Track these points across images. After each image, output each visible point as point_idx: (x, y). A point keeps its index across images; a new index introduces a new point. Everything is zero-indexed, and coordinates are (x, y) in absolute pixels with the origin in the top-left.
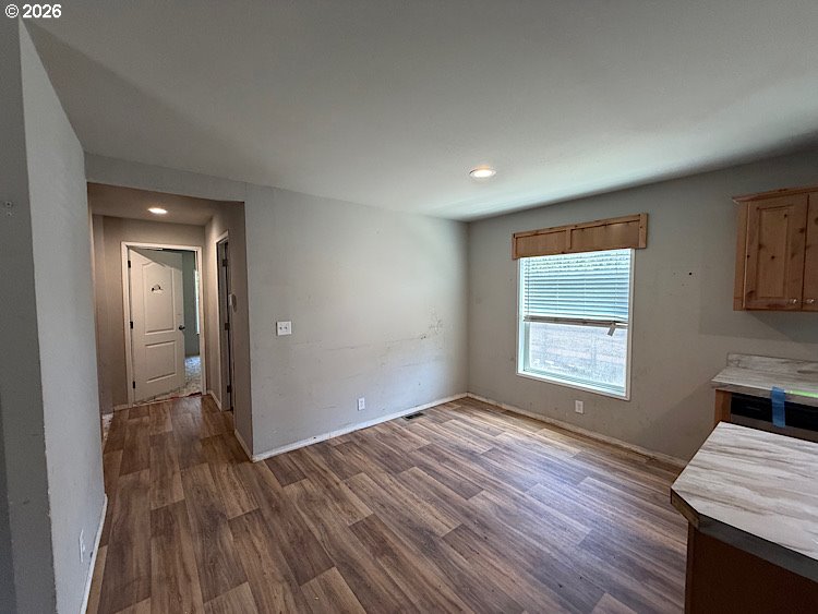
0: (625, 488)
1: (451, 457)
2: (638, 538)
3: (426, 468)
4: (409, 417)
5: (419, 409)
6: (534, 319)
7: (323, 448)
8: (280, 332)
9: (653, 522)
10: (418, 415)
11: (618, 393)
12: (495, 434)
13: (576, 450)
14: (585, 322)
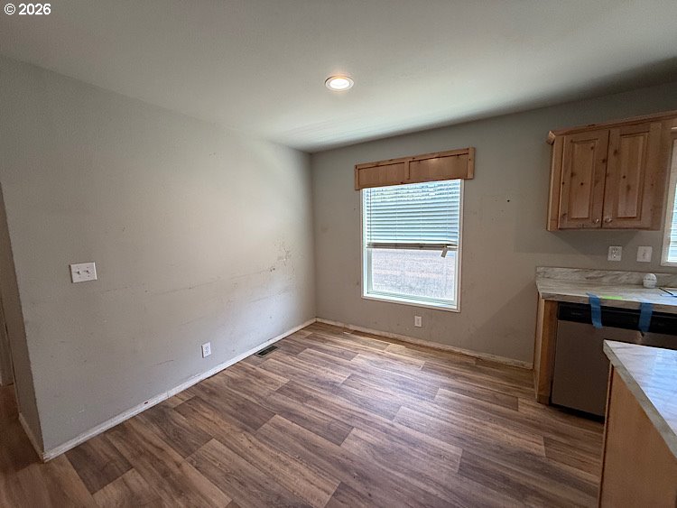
0: (469, 393)
1: (313, 394)
2: (501, 448)
3: (289, 414)
4: (262, 353)
5: (271, 342)
6: (376, 245)
7: (158, 414)
8: (76, 279)
9: (504, 424)
10: (271, 348)
11: (450, 307)
12: (350, 358)
13: (421, 362)
14: (421, 246)
